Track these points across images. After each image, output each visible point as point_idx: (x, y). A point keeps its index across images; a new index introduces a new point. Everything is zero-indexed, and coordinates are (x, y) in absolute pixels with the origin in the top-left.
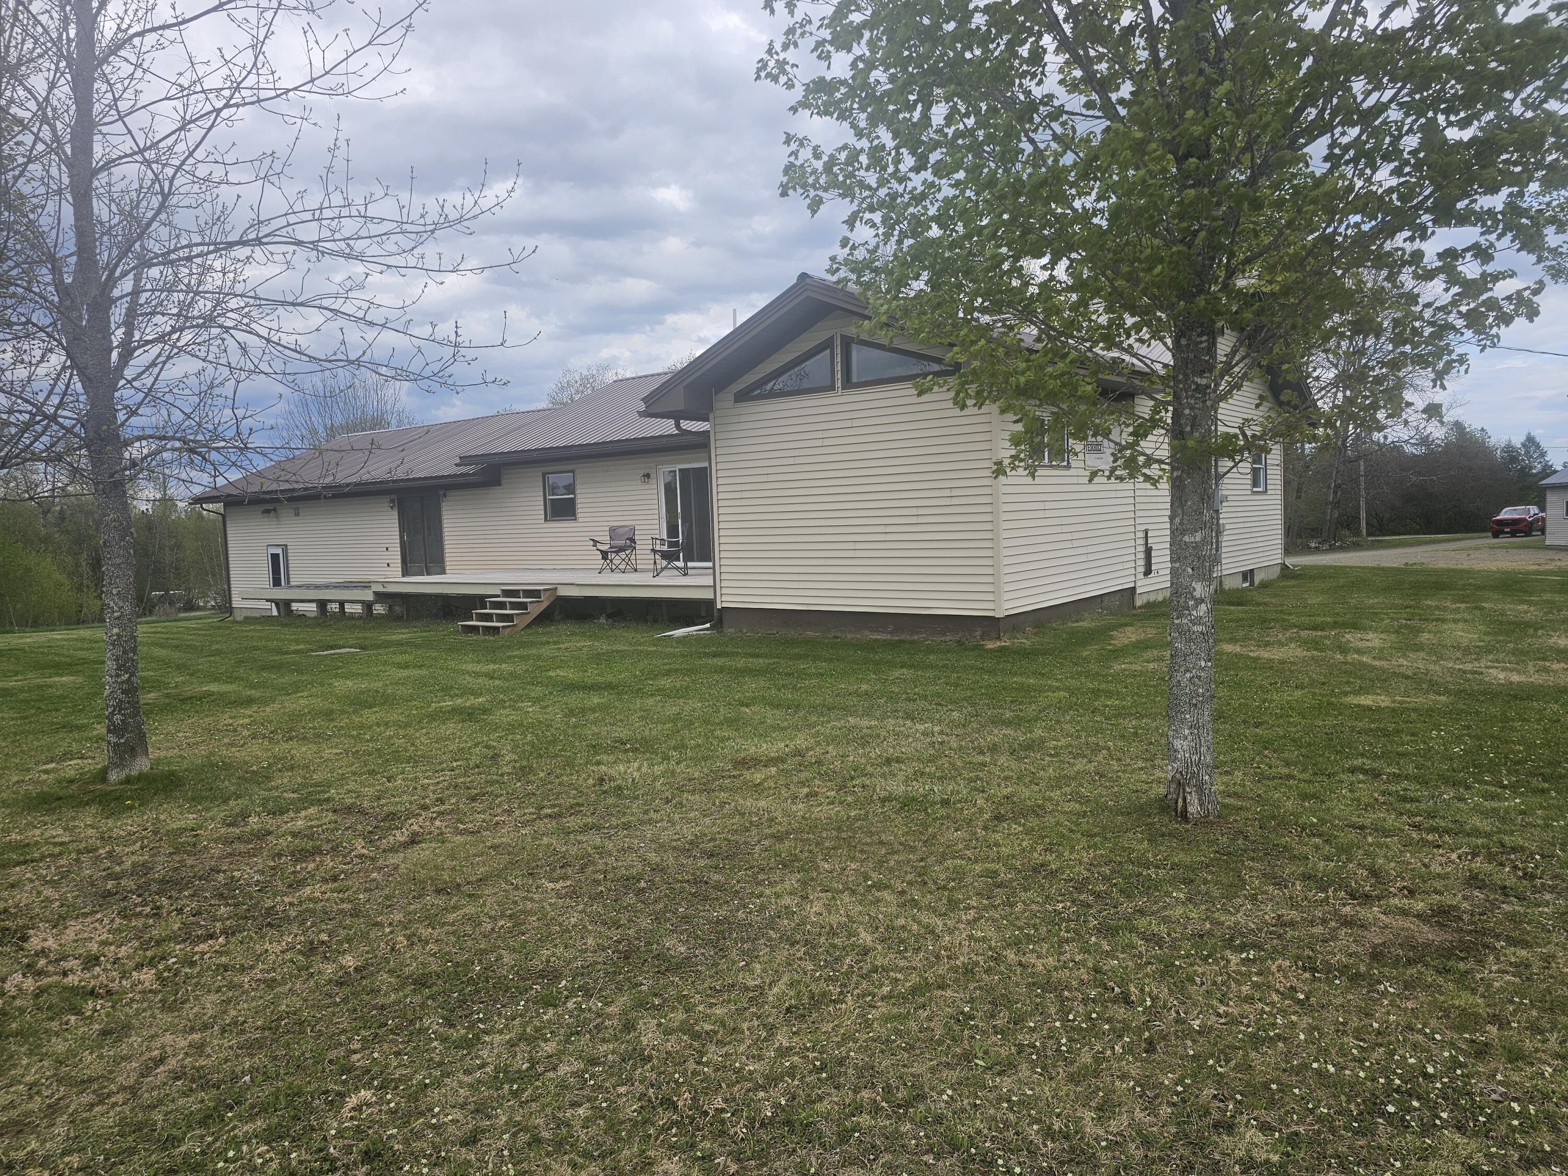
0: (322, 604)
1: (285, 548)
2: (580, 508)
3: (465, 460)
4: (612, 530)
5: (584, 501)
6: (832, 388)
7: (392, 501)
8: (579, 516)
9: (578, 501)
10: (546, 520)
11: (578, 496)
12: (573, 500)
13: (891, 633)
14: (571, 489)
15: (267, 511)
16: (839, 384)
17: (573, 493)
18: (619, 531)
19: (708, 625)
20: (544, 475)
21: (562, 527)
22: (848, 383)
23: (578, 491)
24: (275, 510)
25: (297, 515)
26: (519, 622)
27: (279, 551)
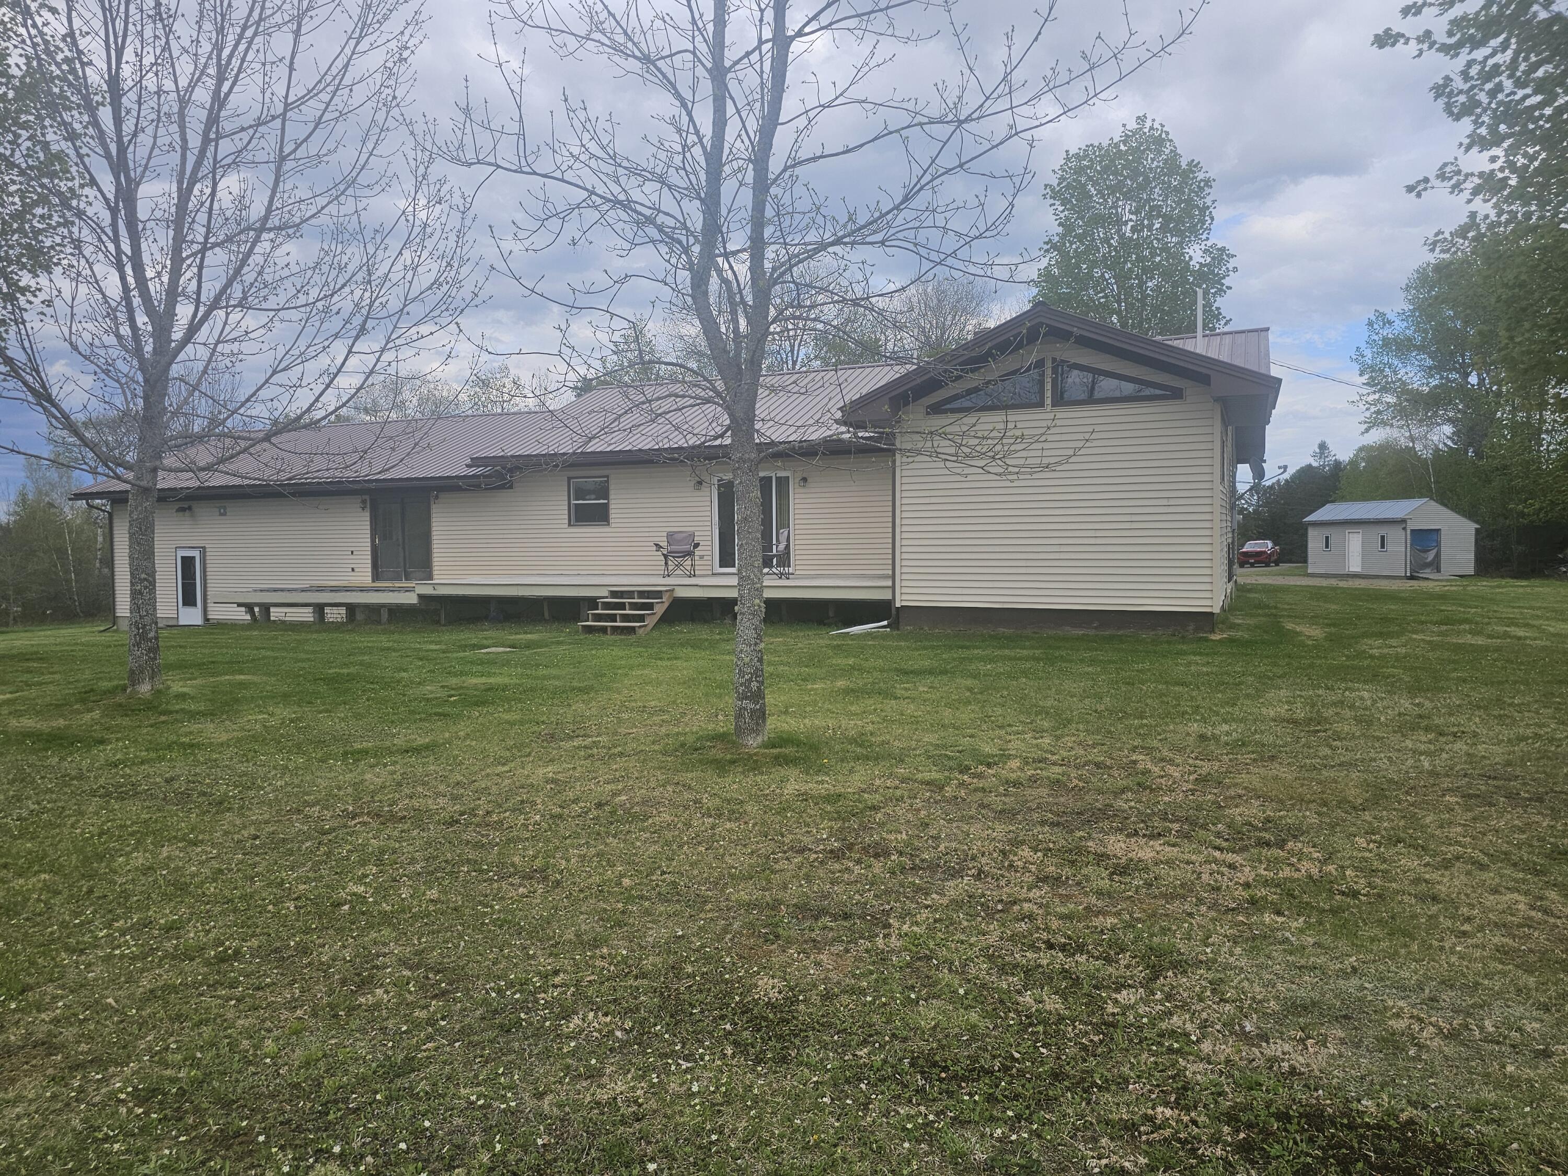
0: (319, 609)
1: (203, 550)
2: (613, 514)
3: (476, 462)
4: (670, 536)
5: (617, 505)
6: (1041, 404)
7: (364, 502)
8: (611, 521)
9: (611, 506)
10: (570, 525)
11: (612, 502)
12: (606, 506)
13: (1096, 628)
14: (604, 492)
15: (182, 510)
16: (1048, 401)
17: (606, 497)
18: (676, 536)
19: (885, 623)
20: (569, 479)
21: (590, 533)
22: (1060, 401)
23: (611, 497)
24: (190, 508)
25: (224, 514)
26: (651, 622)
27: (196, 554)
